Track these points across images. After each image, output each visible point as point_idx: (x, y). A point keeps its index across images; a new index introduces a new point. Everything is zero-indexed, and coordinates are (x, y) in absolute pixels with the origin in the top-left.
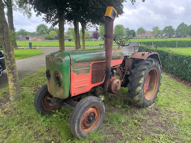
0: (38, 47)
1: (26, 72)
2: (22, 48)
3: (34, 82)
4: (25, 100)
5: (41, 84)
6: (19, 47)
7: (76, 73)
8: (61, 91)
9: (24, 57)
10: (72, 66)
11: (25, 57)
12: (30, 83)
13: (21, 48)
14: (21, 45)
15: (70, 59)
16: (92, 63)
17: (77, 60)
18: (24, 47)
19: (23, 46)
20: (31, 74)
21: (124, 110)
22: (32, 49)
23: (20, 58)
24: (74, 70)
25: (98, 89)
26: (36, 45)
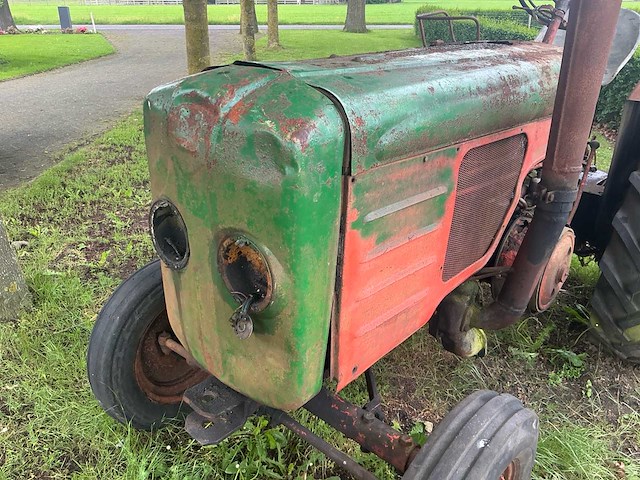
0: (94, 28)
1: (49, 137)
2: (34, 28)
3: (86, 196)
4: (41, 314)
5: (119, 209)
6: (21, 23)
7: (375, 237)
8: (270, 360)
9: (40, 67)
10: (356, 191)
11: (45, 66)
12: (66, 201)
13: (31, 27)
14: (29, 18)
15: (341, 137)
16: (466, 147)
17: (386, 140)
18: (39, 27)
19: (38, 23)
20: (72, 150)
21: (557, 380)
22: (71, 32)
23: (22, 71)
24: (363, 217)
25: (463, 301)
26: (87, 18)
